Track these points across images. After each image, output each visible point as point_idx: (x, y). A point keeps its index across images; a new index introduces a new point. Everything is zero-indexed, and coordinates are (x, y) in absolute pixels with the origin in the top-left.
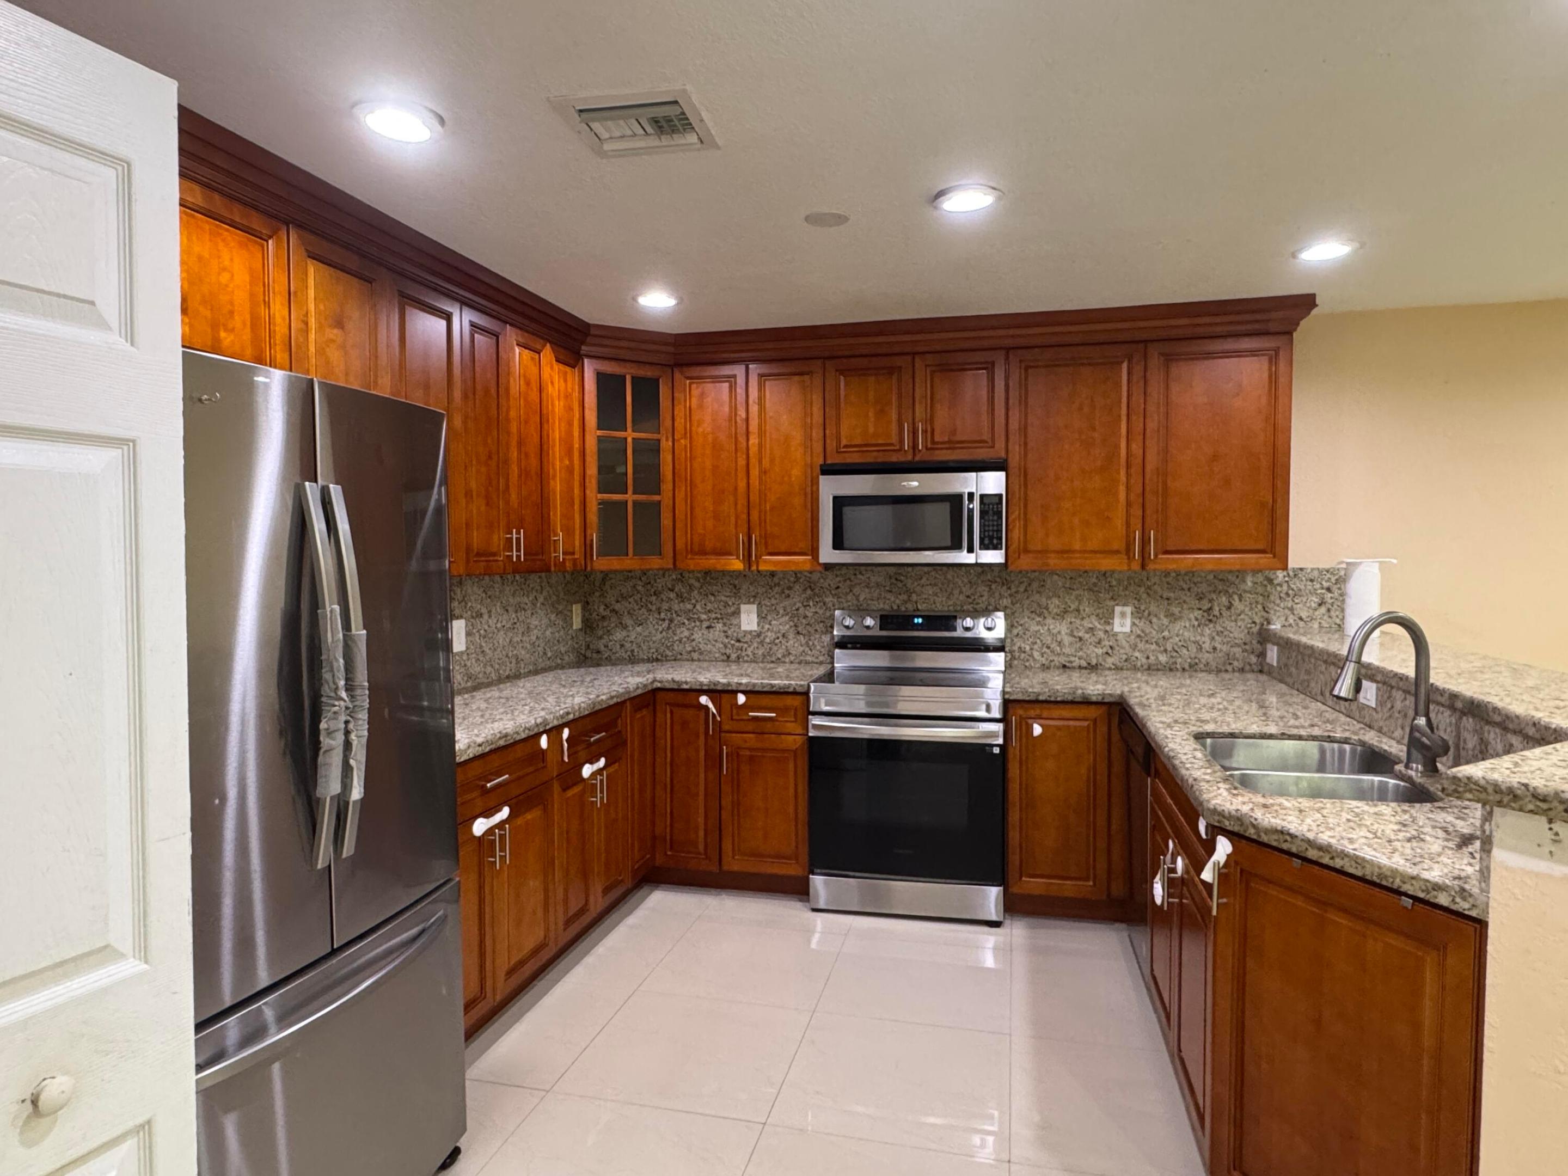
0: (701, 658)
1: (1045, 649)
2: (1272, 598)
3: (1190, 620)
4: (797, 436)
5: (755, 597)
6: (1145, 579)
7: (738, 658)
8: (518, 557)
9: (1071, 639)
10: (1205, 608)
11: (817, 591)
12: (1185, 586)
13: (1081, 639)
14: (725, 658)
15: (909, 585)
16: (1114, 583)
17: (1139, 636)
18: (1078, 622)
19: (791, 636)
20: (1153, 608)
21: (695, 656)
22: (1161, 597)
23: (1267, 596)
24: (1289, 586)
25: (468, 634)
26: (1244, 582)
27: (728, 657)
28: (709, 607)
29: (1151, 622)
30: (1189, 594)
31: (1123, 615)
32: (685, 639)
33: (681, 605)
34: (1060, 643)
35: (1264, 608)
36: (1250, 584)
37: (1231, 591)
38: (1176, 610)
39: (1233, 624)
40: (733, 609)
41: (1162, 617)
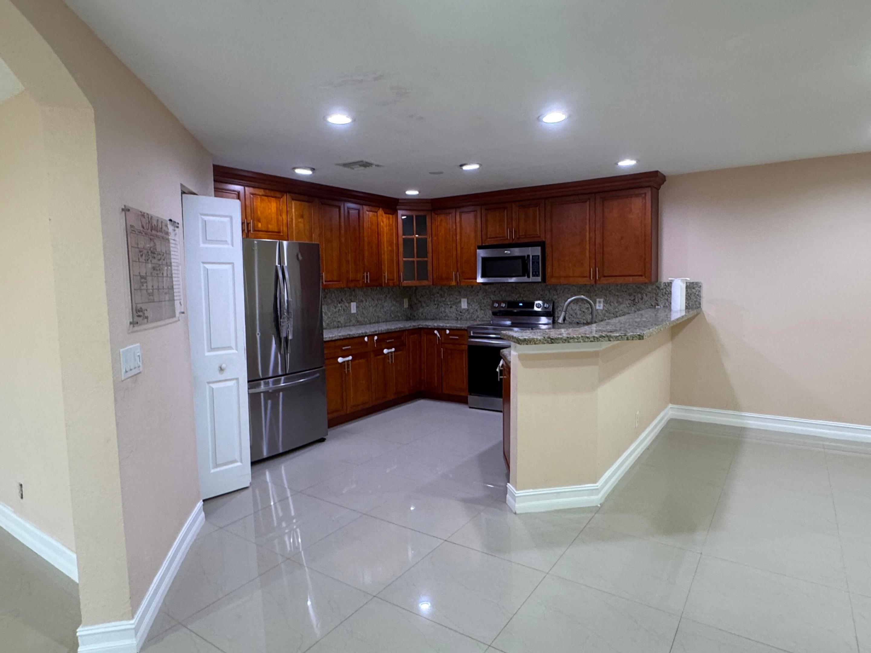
0: (449, 319)
1: (570, 316)
2: (659, 295)
3: (626, 304)
4: (473, 235)
5: (466, 296)
6: (608, 288)
7: (461, 319)
8: (367, 282)
9: (580, 312)
10: (632, 299)
11: (488, 293)
12: (624, 290)
13: (584, 312)
14: (456, 318)
15: (520, 291)
16: (596, 289)
17: (606, 311)
18: (583, 305)
19: (479, 311)
20: (612, 299)
21: (446, 318)
22: (615, 295)
23: (657, 295)
24: (666, 290)
25: (357, 307)
26: (648, 288)
27: (458, 319)
28: (451, 299)
29: (611, 305)
30: (626, 293)
31: (600, 302)
32: (443, 312)
33: (442, 299)
34: (576, 314)
35: (656, 299)
36: (650, 289)
37: (642, 292)
38: (620, 300)
39: (644, 306)
40: (459, 300)
41: (615, 303)
